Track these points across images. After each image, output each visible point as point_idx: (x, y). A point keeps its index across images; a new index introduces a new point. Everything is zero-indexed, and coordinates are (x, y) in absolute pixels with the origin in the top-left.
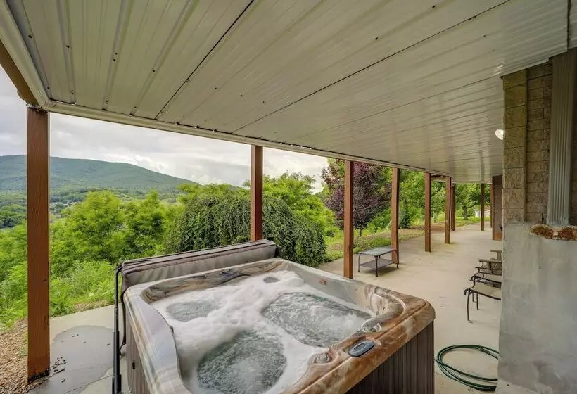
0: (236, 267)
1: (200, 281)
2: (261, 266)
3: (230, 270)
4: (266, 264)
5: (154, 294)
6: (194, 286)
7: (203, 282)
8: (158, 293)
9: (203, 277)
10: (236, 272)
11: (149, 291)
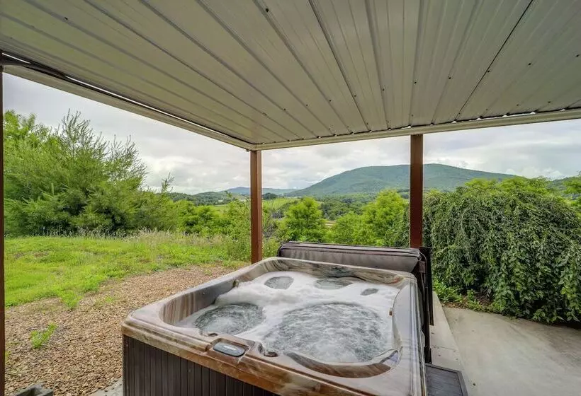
0: (350, 267)
1: (315, 268)
2: (381, 275)
3: (343, 268)
4: (388, 275)
5: (280, 266)
6: (309, 271)
7: (316, 270)
8: (283, 266)
9: (317, 266)
10: (348, 272)
11: (277, 263)
